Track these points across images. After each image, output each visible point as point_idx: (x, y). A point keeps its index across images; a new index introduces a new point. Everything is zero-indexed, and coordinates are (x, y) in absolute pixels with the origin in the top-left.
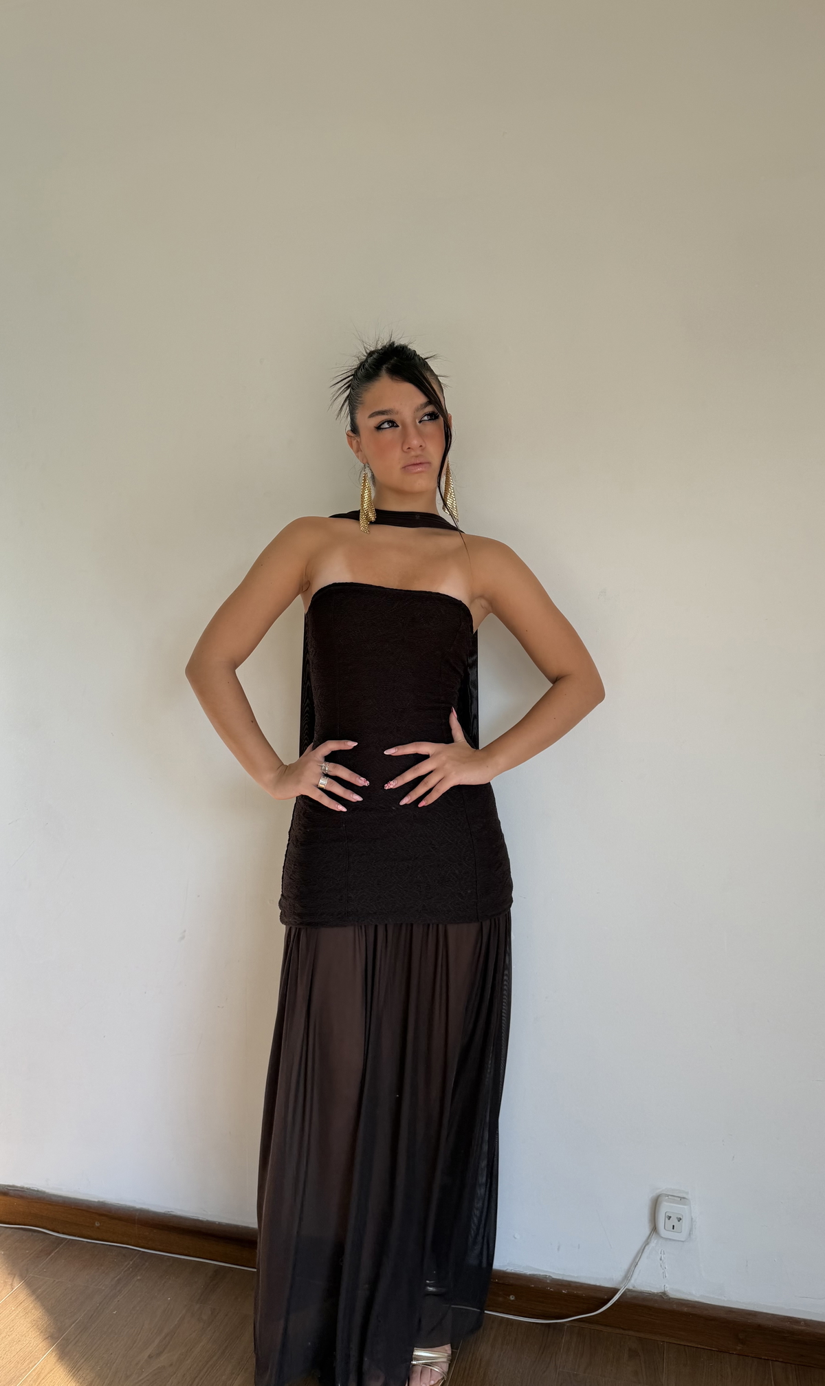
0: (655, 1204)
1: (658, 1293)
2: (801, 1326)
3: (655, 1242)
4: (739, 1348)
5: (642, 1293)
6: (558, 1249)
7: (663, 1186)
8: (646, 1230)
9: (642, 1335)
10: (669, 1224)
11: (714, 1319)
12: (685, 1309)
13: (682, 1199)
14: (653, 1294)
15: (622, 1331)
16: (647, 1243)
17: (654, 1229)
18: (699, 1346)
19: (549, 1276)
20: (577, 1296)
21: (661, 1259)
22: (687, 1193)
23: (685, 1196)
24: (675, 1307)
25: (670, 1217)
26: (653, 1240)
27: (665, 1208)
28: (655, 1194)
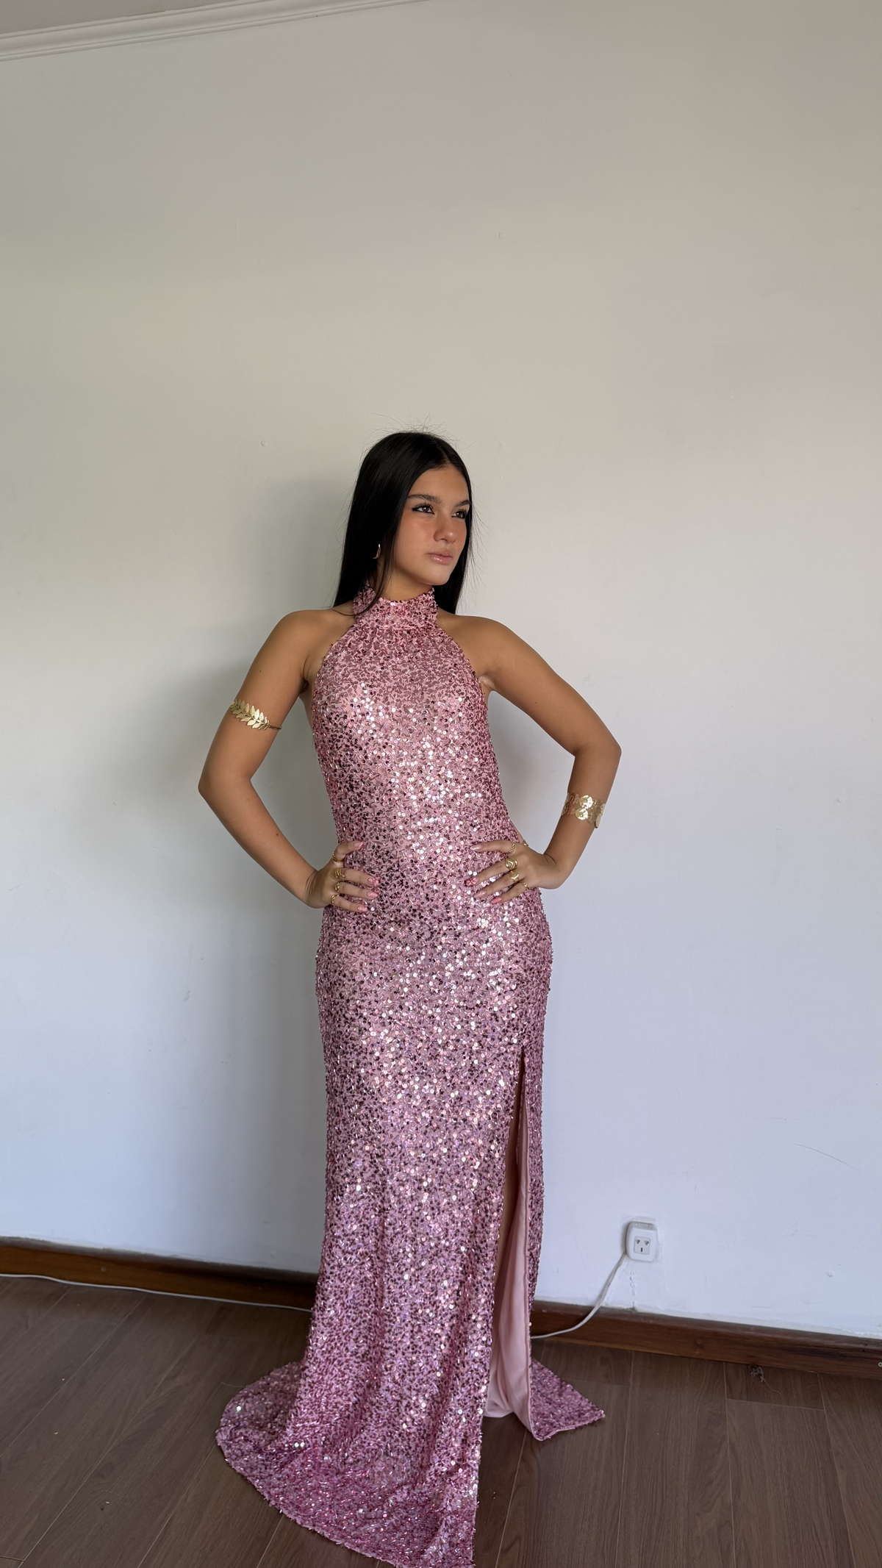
0: (627, 1230)
1: (627, 1309)
2: (751, 1331)
3: (626, 1263)
5: (613, 1309)
7: (634, 1214)
8: (619, 1253)
9: (613, 1346)
10: (639, 1247)
11: (676, 1329)
12: (651, 1322)
13: (650, 1226)
14: (624, 1310)
15: (595, 1344)
16: (618, 1265)
17: (625, 1252)
18: (663, 1353)
21: (631, 1279)
22: (655, 1220)
23: (652, 1222)
24: (642, 1320)
25: (639, 1241)
26: (623, 1263)
27: (635, 1233)
28: (626, 1222)
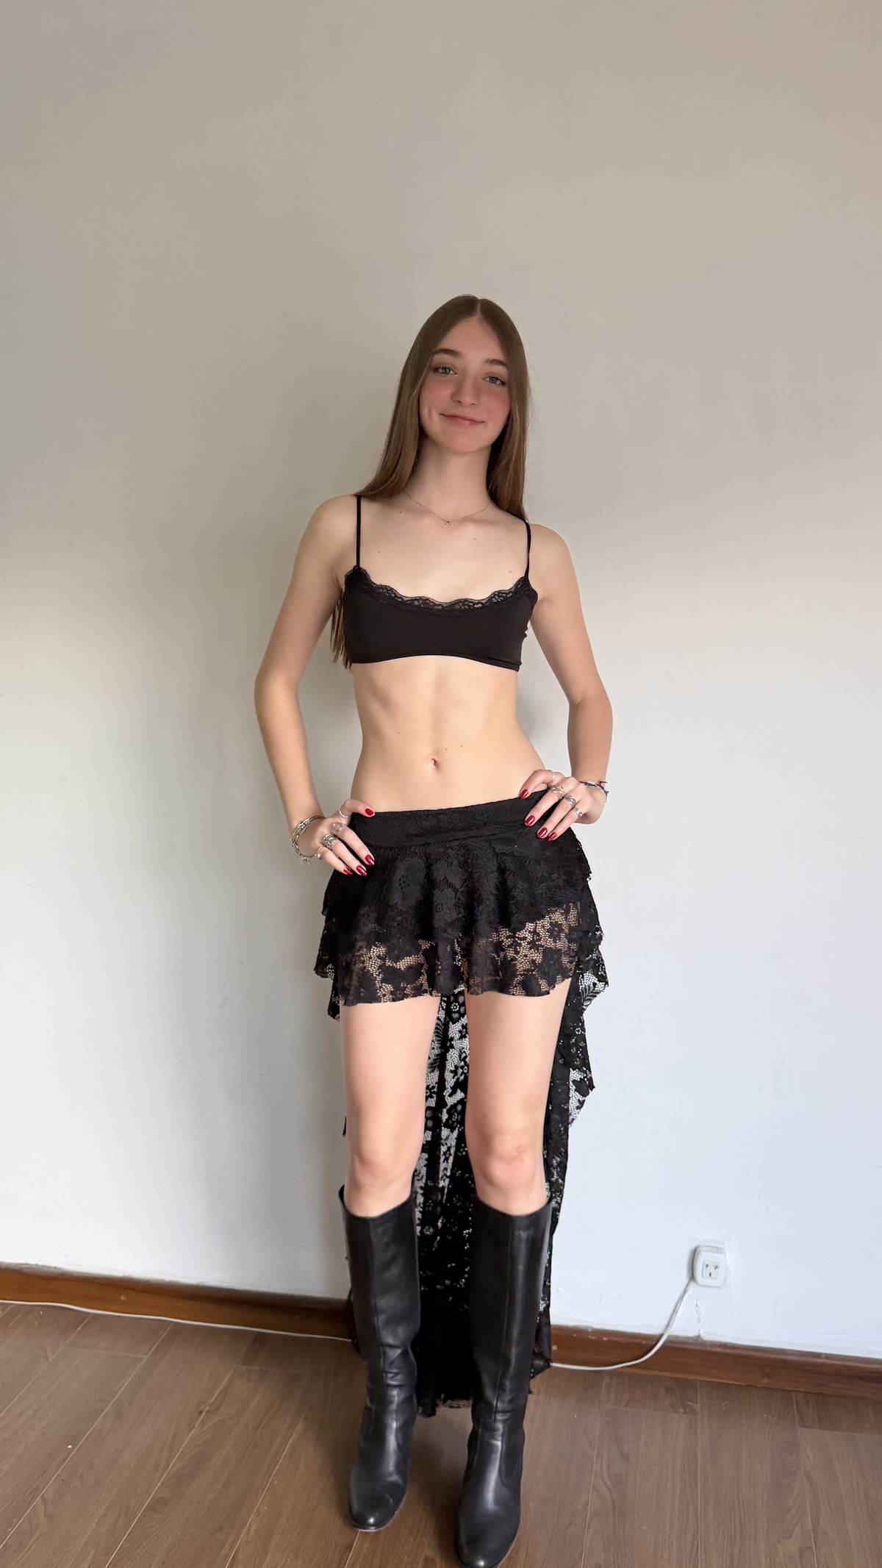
0: (694, 1254)
2: (822, 1358)
3: (693, 1290)
4: (765, 1382)
5: (677, 1337)
6: (600, 1300)
7: (700, 1238)
8: (685, 1278)
9: (678, 1375)
10: (706, 1271)
11: (743, 1356)
12: (718, 1350)
13: (718, 1250)
14: (689, 1338)
15: (659, 1373)
16: (686, 1291)
17: (693, 1277)
18: (731, 1382)
19: (591, 1327)
20: (617, 1343)
21: (697, 1305)
22: (721, 1244)
23: (719, 1246)
24: (709, 1349)
25: (707, 1266)
26: (690, 1288)
27: (702, 1257)
28: (692, 1246)
